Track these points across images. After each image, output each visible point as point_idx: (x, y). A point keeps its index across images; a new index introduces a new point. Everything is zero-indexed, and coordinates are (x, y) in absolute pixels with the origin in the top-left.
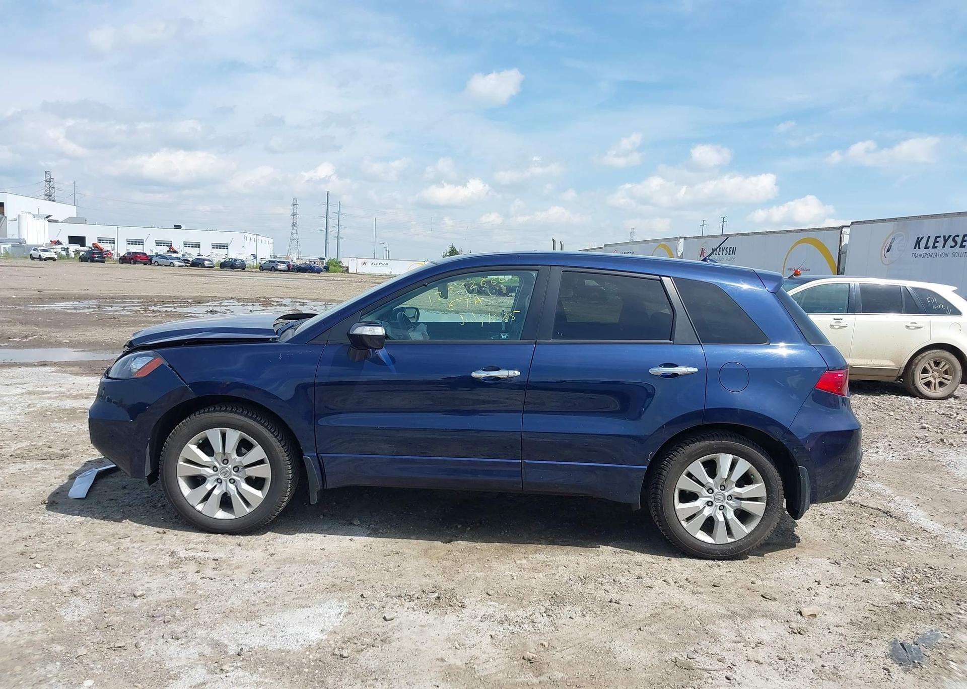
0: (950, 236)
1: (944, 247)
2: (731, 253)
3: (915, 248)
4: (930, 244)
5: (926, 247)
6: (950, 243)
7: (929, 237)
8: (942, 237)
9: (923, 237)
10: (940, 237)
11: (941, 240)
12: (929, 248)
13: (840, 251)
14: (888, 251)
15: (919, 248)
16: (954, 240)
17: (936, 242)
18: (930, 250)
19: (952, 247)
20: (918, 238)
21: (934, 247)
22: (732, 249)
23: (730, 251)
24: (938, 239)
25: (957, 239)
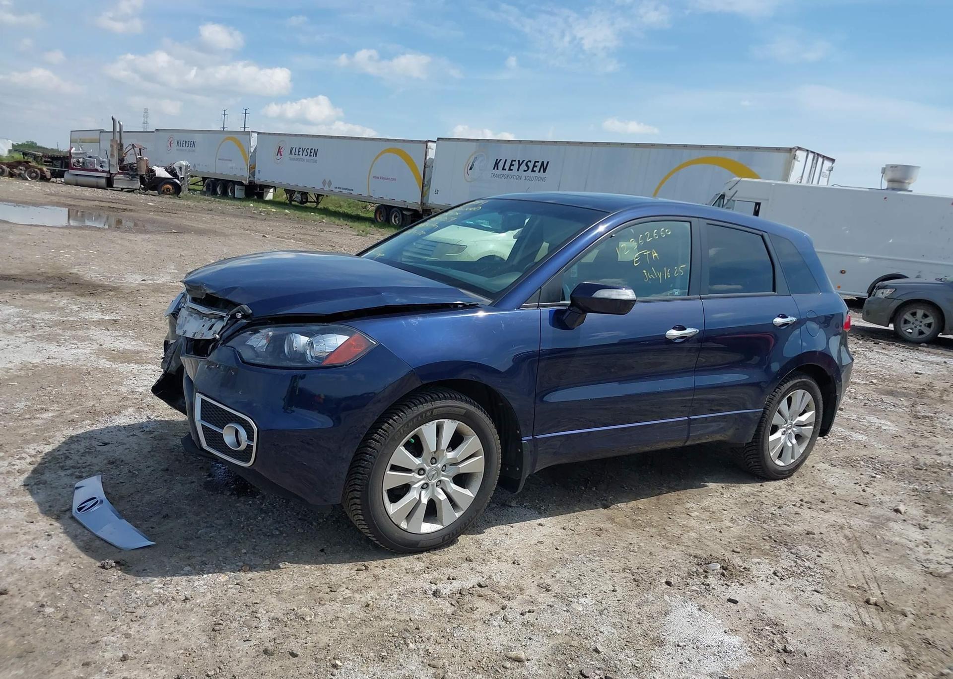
0: (523, 161)
1: (518, 170)
2: (312, 154)
3: (494, 169)
4: (507, 167)
5: (504, 169)
6: (524, 167)
7: (506, 160)
8: (517, 161)
9: (500, 160)
10: (515, 161)
11: (516, 164)
12: (505, 169)
13: (425, 164)
14: (471, 169)
15: (497, 169)
16: (527, 165)
17: (511, 165)
18: (507, 172)
19: (525, 171)
20: (497, 160)
21: (510, 169)
22: (313, 151)
23: (311, 152)
24: (513, 163)
25: (529, 163)
